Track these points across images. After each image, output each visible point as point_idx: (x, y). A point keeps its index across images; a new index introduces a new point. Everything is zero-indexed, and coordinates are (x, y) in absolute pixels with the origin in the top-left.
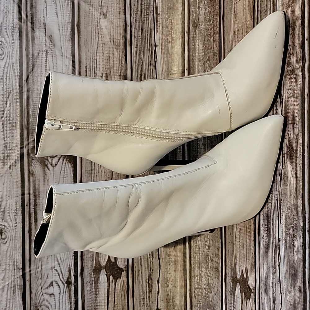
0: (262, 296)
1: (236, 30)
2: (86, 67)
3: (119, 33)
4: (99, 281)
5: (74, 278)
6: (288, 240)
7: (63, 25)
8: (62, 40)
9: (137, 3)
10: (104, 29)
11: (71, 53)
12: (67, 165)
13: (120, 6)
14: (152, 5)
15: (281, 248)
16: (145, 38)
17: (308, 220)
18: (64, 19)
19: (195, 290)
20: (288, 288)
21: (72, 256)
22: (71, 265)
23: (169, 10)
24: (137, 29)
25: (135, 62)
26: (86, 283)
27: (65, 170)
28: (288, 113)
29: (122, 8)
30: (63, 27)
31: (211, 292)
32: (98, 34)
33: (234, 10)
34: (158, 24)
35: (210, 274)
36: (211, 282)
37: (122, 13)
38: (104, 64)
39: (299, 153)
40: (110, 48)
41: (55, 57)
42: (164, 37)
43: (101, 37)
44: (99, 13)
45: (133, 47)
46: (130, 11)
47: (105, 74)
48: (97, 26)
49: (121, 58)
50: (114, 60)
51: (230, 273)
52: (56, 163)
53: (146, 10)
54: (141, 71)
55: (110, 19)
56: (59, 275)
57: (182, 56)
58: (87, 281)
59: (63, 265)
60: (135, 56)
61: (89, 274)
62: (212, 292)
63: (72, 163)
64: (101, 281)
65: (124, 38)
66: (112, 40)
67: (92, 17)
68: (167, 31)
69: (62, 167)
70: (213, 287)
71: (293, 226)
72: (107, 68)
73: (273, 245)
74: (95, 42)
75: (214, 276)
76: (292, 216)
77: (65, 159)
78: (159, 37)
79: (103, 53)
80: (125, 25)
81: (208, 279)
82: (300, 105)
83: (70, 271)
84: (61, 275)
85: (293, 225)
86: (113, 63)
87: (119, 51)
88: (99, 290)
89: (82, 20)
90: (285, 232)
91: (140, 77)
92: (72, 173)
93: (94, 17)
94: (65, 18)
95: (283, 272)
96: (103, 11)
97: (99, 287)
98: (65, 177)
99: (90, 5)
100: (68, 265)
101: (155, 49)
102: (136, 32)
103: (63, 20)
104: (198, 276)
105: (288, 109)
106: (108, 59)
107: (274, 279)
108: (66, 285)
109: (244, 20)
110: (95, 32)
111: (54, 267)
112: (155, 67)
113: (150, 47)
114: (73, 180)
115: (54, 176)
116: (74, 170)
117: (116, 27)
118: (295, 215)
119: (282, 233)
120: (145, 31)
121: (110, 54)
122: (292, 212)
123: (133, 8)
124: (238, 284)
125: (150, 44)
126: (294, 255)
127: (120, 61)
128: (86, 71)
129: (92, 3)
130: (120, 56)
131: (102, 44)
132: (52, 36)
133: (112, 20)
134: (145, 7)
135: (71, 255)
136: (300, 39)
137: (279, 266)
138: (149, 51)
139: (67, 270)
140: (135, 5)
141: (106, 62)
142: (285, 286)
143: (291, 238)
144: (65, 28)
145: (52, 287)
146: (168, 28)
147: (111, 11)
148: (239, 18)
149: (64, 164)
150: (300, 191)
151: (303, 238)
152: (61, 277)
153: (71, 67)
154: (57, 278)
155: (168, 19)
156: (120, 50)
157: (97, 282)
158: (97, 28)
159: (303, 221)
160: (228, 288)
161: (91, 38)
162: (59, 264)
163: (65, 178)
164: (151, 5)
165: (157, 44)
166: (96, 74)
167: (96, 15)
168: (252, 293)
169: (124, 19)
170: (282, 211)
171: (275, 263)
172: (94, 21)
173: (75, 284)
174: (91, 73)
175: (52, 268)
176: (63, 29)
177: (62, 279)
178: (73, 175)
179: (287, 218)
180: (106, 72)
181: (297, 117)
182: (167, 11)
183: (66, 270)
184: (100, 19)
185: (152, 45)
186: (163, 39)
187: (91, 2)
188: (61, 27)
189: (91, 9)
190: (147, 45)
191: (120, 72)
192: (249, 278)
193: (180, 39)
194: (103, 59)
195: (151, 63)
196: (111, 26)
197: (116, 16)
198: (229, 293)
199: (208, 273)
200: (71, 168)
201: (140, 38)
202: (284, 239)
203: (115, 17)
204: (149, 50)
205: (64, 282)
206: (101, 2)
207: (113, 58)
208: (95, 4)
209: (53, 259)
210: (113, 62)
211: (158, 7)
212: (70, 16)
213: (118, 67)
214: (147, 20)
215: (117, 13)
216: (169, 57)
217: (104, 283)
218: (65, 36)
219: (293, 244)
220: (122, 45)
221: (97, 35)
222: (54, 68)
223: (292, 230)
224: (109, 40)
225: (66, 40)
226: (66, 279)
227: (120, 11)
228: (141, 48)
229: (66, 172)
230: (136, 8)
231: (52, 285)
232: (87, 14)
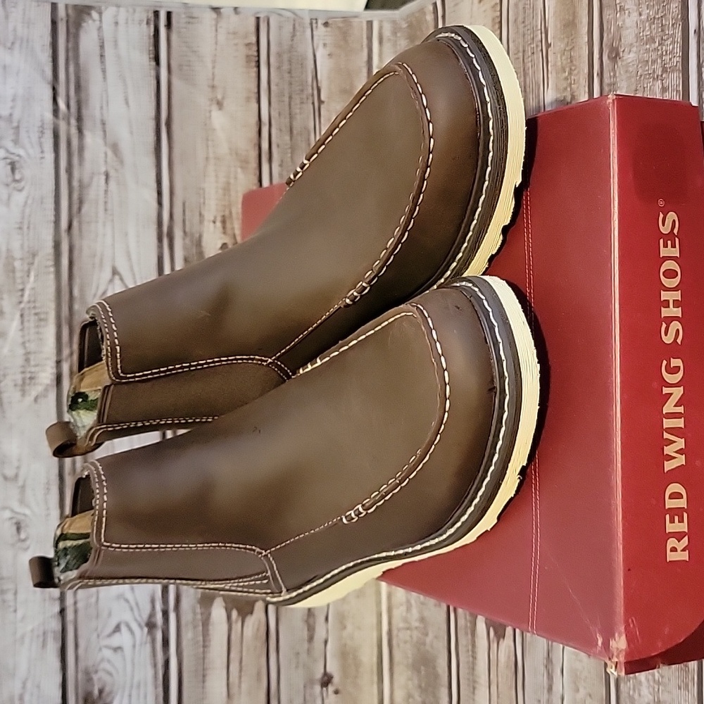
108: (146, 630)
177: (139, 619)
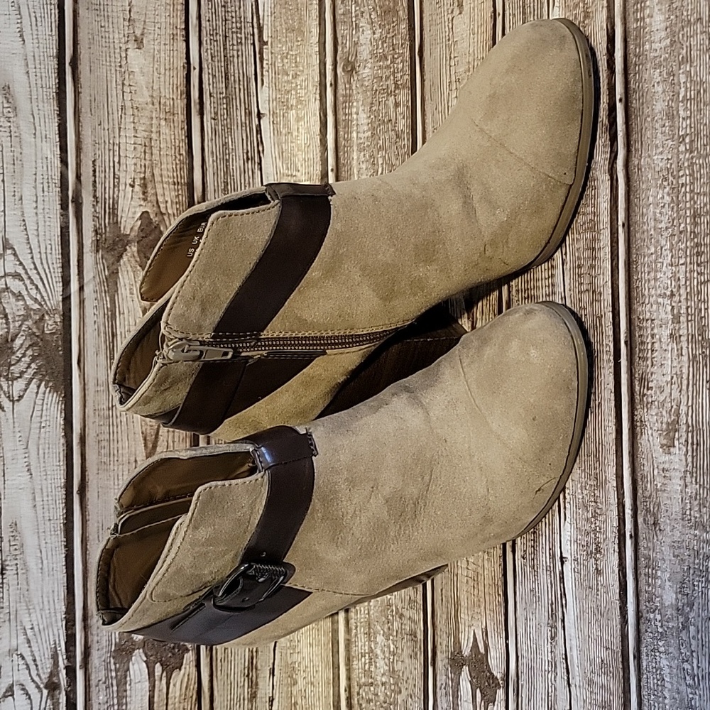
0: (524, 693)
1: (453, 79)
2: (94, 161)
3: (173, 85)
4: (128, 679)
5: (67, 674)
6: (584, 560)
7: (37, 62)
8: (34, 97)
9: (214, 16)
10: (136, 74)
11: (57, 128)
12: (48, 398)
13: (175, 20)
14: (251, 21)
15: (568, 580)
16: (234, 97)
17: (630, 512)
18: (38, 47)
19: (360, 688)
20: (585, 673)
21: (62, 621)
22: (57, 642)
23: (289, 34)
24: (214, 76)
25: (213, 153)
26: (97, 686)
27: (42, 410)
28: (578, 268)
29: (178, 27)
30: (38, 66)
31: (400, 692)
32: (123, 84)
33: (447, 34)
34: (265, 65)
35: (397, 648)
36: (399, 666)
37: (180, 38)
38: (138, 156)
39: (606, 358)
40: (152, 118)
41: (16, 136)
42: (278, 96)
43: (131, 92)
44: (124, 36)
45: (207, 118)
46: (197, 34)
47: (141, 179)
48: (121, 66)
49: (177, 141)
50: (162, 146)
51: (444, 643)
52: (21, 394)
53: (237, 33)
54: (226, 173)
55: (152, 51)
56: (28, 668)
57: (321, 140)
58: (99, 681)
59: (37, 642)
60: (212, 140)
61: (104, 661)
62: (403, 690)
63: (61, 393)
64: (132, 677)
65: (184, 96)
66: (156, 101)
67: (107, 45)
68: (285, 82)
69: (35, 403)
70: (405, 678)
71: (596, 527)
72: (145, 166)
73: (548, 573)
74: (115, 105)
75: (406, 652)
76: (593, 504)
77: (43, 383)
78: (267, 95)
79: (136, 131)
80: (186, 65)
81: (391, 660)
82: (608, 249)
83: (55, 657)
84: (33, 667)
85: (595, 524)
86: (160, 155)
87: (174, 127)
88: (128, 699)
89: (83, 52)
90: (576, 541)
91: (223, 187)
92: (61, 417)
93: (112, 45)
94: (41, 45)
95: (573, 635)
96: (134, 32)
97: (128, 693)
98: (44, 427)
99: (102, 18)
100: (52, 643)
101: (257, 123)
102: (213, 83)
103: (36, 50)
104: (367, 655)
105: (579, 258)
106: (148, 145)
107: (551, 652)
109: (471, 58)
110: (116, 81)
111: (17, 650)
112: (260, 164)
113: (247, 118)
114: (63, 434)
115: (16, 425)
116: (65, 410)
117: (165, 70)
118: (598, 501)
119: (569, 543)
120: (234, 81)
121: (152, 132)
122: (593, 494)
123: (206, 28)
124: (466, 668)
125: (247, 111)
126: (598, 595)
127: (175, 149)
128: (94, 171)
129: (108, 11)
130: (177, 137)
131: (132, 108)
132: (9, 88)
133: (156, 52)
134: (234, 25)
135: (59, 618)
136: (605, 100)
137: (563, 621)
138: (244, 128)
139: (48, 654)
140: (209, 21)
141: (143, 151)
142: (578, 667)
143: (590, 554)
144: (43, 70)
145: (11, 698)
146: (288, 75)
147: (152, 32)
148: (460, 53)
149: (40, 396)
150: (611, 444)
151: (620, 553)
152: (34, 673)
153: (57, 163)
154: (23, 676)
155: (288, 53)
156: (176, 125)
157: (122, 681)
158: (120, 72)
159: (619, 515)
160: (441, 679)
161: (105, 93)
162: (29, 641)
163: (42, 430)
164: (248, 22)
165: (261, 112)
166: (119, 178)
167: (116, 41)
168: (499, 688)
169: (185, 51)
170: (569, 494)
171: (553, 614)
172: (112, 55)
173: (69, 689)
174: (107, 176)
175: (10, 653)
176: (38, 70)
178: (62, 422)
179: (579, 509)
180: (142, 175)
181: (601, 276)
182: (284, 35)
183: (46, 656)
184: (126, 50)
185: (250, 113)
186: (278, 100)
187: (104, 10)
188: (31, 66)
189: (104, 27)
190: (240, 115)
191: (175, 174)
192: (492, 653)
193: (315, 100)
194: (135, 144)
195: (249, 154)
196: (153, 67)
197: (165, 44)
198: (444, 691)
199: (392, 646)
200: (58, 403)
201: (223, 98)
202: (573, 558)
203: (163, 47)
204: (244, 125)
205: (42, 686)
206: (130, 11)
207: (158, 142)
208: (115, 14)
209: (13, 628)
210: (160, 151)
211: (265, 27)
212: (54, 42)
213: (172, 164)
214: (238, 56)
215: (168, 37)
216: (292, 142)
217: (139, 682)
218: (42, 87)
219: (597, 569)
220: (179, 113)
221: (120, 87)
222: (14, 164)
223: (593, 536)
224: (149, 100)
225: (45, 97)
226: (45, 677)
227: (175, 33)
228: (226, 119)
229: (46, 416)
230: (211, 28)
231: (10, 693)
232: (95, 37)
